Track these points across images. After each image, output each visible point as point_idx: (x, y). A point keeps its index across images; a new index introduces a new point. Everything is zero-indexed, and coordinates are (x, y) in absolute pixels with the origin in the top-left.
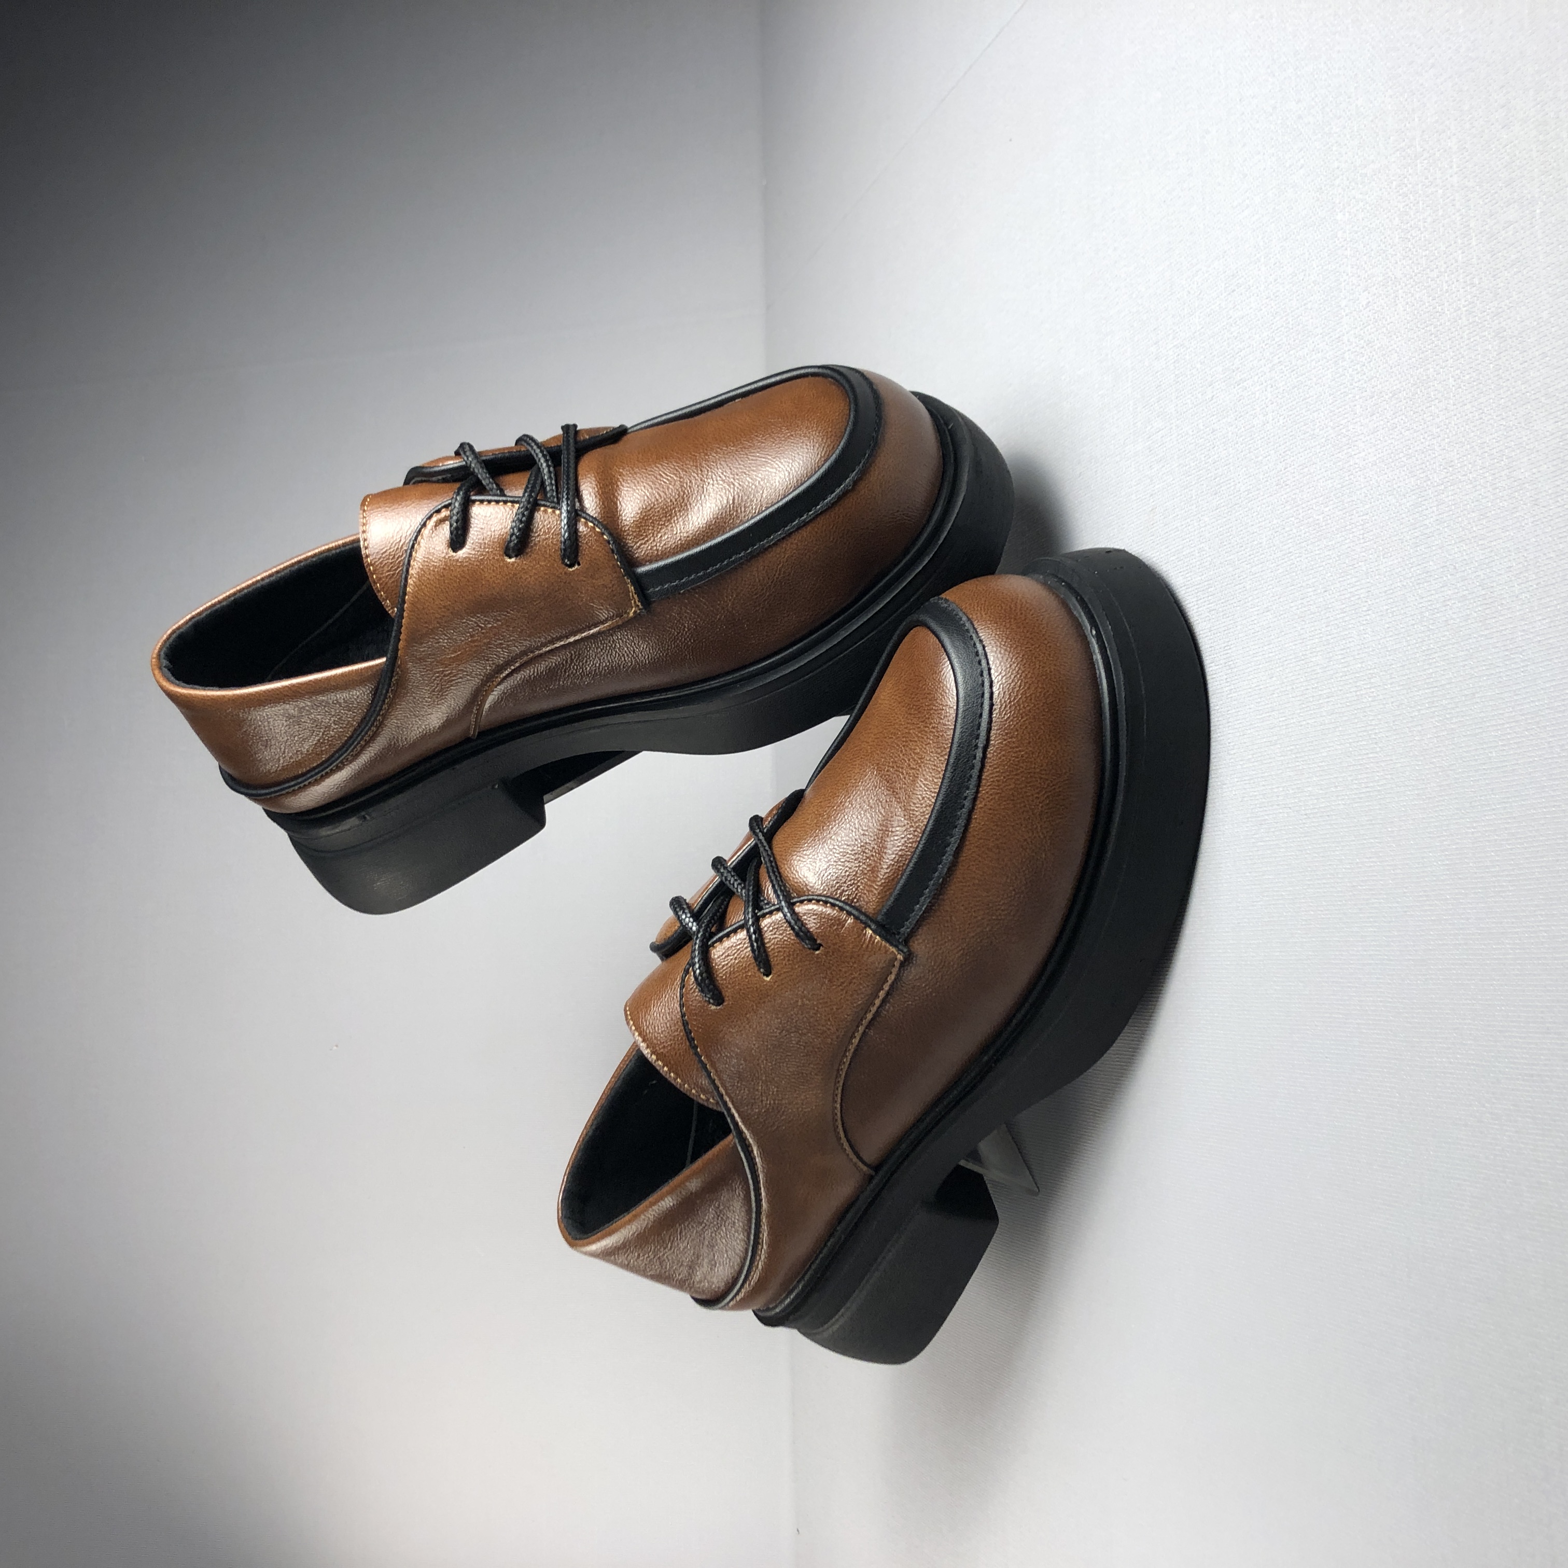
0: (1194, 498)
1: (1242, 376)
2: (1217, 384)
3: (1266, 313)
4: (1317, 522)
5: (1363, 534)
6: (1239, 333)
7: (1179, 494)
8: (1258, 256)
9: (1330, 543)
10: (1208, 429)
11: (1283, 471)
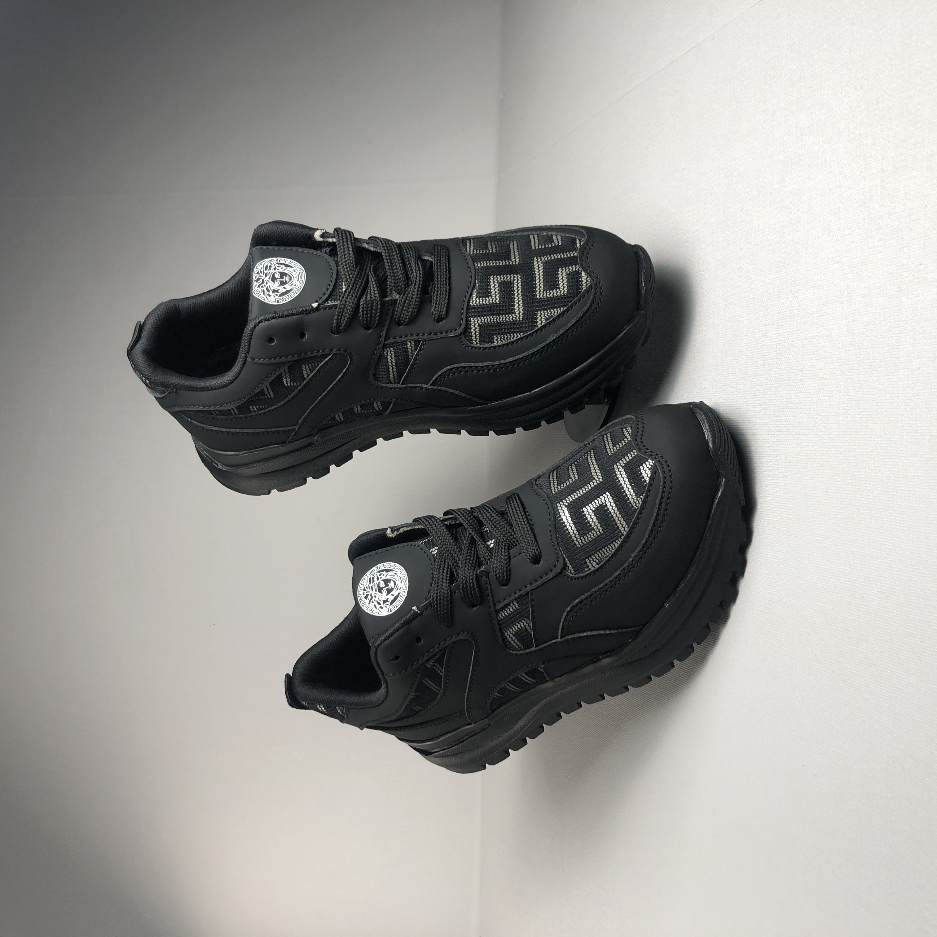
0: (783, 440)
1: (824, 376)
2: (805, 372)
3: (845, 341)
4: (868, 497)
5: (900, 520)
6: (824, 345)
7: (773, 433)
8: (843, 299)
9: (876, 515)
10: (797, 400)
11: (848, 453)
